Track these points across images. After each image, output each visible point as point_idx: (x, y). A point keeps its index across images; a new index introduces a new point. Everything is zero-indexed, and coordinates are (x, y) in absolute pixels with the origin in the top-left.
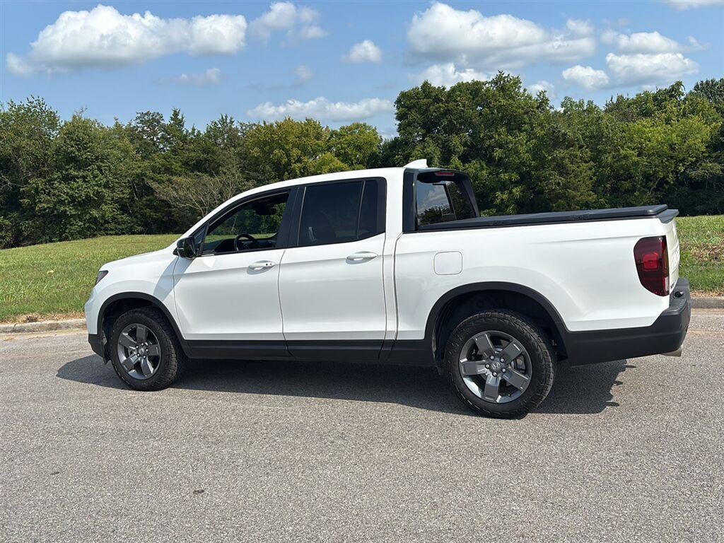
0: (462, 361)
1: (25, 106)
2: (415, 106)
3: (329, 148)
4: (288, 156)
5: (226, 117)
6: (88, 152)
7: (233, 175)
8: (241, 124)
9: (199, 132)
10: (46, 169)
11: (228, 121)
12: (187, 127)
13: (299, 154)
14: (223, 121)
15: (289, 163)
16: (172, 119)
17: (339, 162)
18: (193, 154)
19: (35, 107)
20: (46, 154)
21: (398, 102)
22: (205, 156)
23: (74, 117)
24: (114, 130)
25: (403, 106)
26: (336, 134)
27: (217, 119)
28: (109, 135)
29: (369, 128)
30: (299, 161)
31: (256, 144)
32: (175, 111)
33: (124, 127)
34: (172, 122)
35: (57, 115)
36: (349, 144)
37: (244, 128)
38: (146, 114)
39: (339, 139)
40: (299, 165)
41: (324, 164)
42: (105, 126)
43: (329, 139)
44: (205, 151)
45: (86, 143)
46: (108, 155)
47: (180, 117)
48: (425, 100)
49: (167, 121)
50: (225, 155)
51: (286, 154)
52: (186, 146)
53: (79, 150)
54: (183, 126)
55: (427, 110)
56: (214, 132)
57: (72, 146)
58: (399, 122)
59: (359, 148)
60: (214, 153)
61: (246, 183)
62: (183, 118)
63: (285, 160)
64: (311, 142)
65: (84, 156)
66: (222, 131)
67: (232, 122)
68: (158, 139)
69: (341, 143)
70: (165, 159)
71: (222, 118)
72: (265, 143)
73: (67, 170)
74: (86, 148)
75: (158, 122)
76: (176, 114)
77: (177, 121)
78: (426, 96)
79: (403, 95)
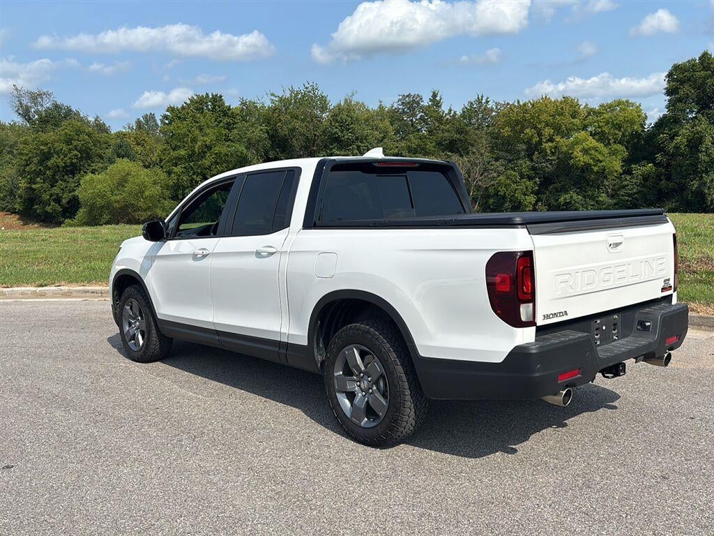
0: (336, 374)
1: (302, 91)
2: (689, 80)
3: (585, 128)
4: (540, 135)
5: (482, 97)
6: (350, 133)
7: (482, 155)
8: (496, 103)
9: (455, 112)
10: (315, 148)
11: (484, 101)
12: (445, 108)
13: (552, 133)
14: (479, 101)
15: (540, 143)
16: (431, 100)
17: (594, 141)
18: (446, 134)
19: (309, 92)
20: (315, 135)
21: (670, 75)
22: (458, 136)
23: (346, 100)
24: (377, 112)
25: (673, 80)
26: (594, 112)
27: (473, 99)
28: (373, 116)
29: (633, 105)
30: (551, 140)
31: (508, 124)
32: (434, 93)
33: (387, 109)
34: (430, 103)
35: (328, 99)
36: (607, 123)
37: (499, 107)
38: (407, 96)
39: (597, 117)
40: (550, 144)
41: (577, 144)
42: (370, 108)
43: (586, 117)
44: (459, 131)
45: (348, 125)
46: (367, 136)
47: (438, 98)
48: (702, 72)
49: (426, 102)
50: (476, 135)
51: (538, 134)
52: (442, 127)
53: (342, 132)
54: (440, 107)
55: (704, 84)
56: (469, 113)
57: (337, 128)
58: (668, 98)
59: (619, 127)
60: (467, 133)
61: (493, 162)
62: (441, 99)
63: (536, 139)
64: (566, 120)
65: (346, 137)
66: (477, 111)
67: (487, 102)
68: (417, 120)
69: (598, 121)
70: (421, 139)
71: (478, 98)
72: (517, 122)
73: (331, 149)
74: (348, 130)
75: (418, 103)
76: (435, 95)
77: (436, 102)
78: (704, 68)
79: (676, 68)
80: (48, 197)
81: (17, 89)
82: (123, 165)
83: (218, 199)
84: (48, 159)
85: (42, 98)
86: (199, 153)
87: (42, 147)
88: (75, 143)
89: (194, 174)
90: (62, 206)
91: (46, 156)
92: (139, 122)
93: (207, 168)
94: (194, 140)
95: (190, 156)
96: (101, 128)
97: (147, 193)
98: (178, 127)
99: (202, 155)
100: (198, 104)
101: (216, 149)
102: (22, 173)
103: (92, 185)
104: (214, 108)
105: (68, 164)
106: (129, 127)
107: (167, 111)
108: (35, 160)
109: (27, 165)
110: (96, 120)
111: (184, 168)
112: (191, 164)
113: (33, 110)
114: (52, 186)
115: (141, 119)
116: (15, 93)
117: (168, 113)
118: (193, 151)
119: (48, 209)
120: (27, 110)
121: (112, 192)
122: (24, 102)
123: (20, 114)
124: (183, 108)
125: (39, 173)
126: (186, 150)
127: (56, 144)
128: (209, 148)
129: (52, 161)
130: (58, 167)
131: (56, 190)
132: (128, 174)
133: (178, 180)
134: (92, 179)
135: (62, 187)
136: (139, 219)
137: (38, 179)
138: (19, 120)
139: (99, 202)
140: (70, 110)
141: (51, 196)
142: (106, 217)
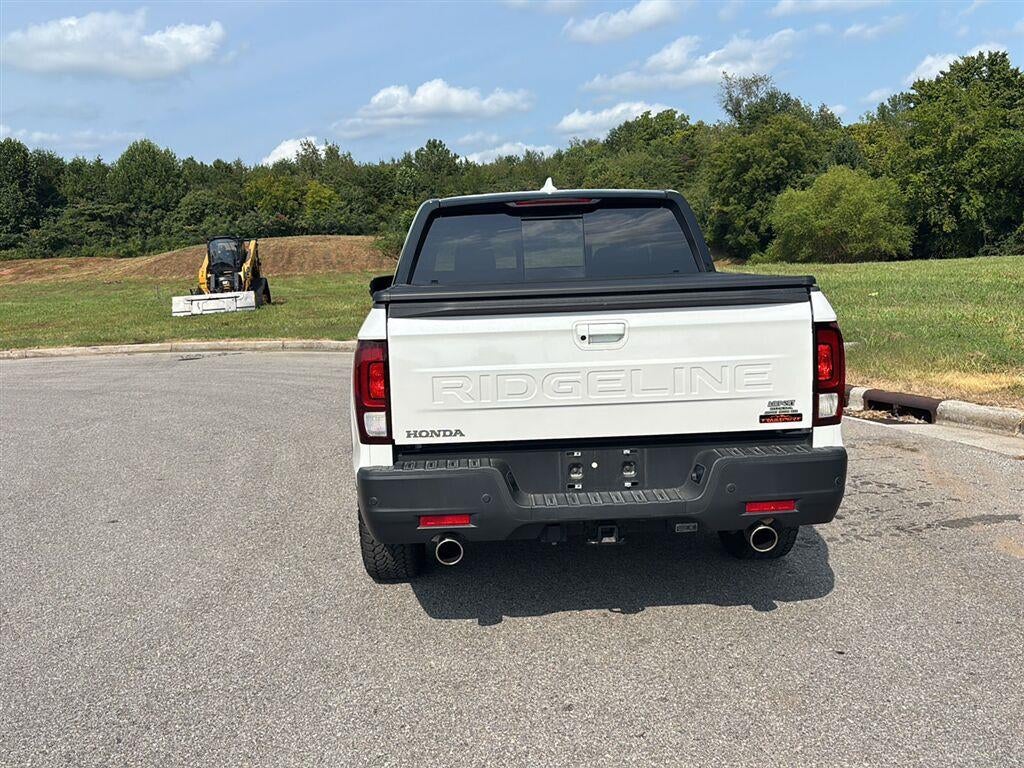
80: (742, 223)
81: (727, 77)
82: (837, 175)
83: (979, 220)
84: (746, 171)
85: (758, 86)
86: (954, 151)
87: (739, 155)
88: (781, 146)
89: (943, 184)
90: (759, 235)
91: (744, 167)
92: (882, 109)
93: (966, 174)
94: (948, 130)
95: (938, 156)
96: (828, 121)
97: (866, 215)
98: (925, 112)
99: (958, 153)
100: (965, 72)
101: (983, 143)
102: (714, 192)
103: (791, 206)
104: (991, 75)
105: (771, 177)
106: (867, 116)
107: (912, 88)
108: (730, 173)
109: (721, 180)
110: (822, 110)
111: (929, 174)
112: (940, 168)
113: (745, 103)
114: (749, 208)
115: (886, 103)
116: (725, 81)
117: (913, 92)
118: (944, 148)
119: (742, 239)
120: (738, 104)
121: (817, 214)
122: (735, 95)
123: (728, 110)
124: (938, 80)
125: (732, 191)
126: (934, 147)
127: (757, 150)
128: (972, 140)
129: (750, 174)
130: (757, 181)
131: (753, 213)
132: (841, 188)
133: (916, 193)
134: (791, 198)
135: (761, 209)
136: (851, 254)
137: (731, 199)
138: (726, 119)
139: (798, 229)
140: (789, 99)
141: (747, 221)
142: (806, 251)
